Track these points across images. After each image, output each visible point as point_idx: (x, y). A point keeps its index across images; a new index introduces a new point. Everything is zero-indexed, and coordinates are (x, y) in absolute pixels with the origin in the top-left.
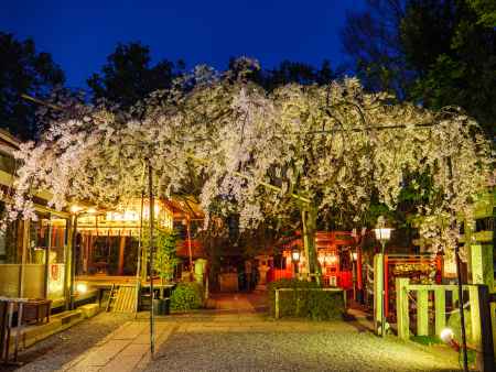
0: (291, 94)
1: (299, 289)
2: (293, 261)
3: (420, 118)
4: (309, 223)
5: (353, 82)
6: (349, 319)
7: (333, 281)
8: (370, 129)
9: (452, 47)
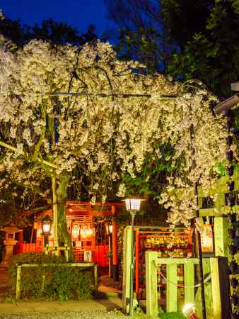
0: (35, 50)
1: (45, 265)
2: (43, 234)
3: (168, 90)
4: (60, 191)
5: (106, 47)
6: (98, 297)
7: (88, 256)
8: (116, 96)
9: (208, 27)
